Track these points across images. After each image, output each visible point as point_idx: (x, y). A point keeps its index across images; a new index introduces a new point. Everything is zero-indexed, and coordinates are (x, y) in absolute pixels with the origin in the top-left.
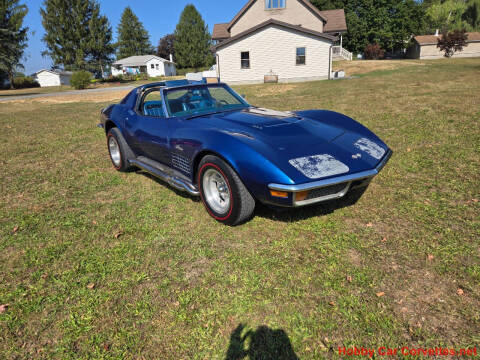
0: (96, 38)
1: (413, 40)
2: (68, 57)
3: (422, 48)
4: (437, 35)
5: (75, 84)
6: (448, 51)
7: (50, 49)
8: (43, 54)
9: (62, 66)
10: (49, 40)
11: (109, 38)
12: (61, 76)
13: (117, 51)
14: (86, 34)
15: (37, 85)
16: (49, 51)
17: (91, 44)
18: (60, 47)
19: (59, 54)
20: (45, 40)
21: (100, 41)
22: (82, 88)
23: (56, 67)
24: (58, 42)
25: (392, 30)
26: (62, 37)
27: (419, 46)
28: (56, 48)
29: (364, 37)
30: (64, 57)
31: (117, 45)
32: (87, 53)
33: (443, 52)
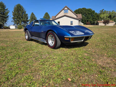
0: (25, 18)
1: (97, 22)
2: (18, 22)
3: (99, 24)
4: (103, 21)
5: (19, 28)
6: (105, 24)
7: (14, 20)
8: (12, 21)
9: (16, 24)
10: (14, 18)
11: (28, 18)
12: (16, 27)
13: (29, 21)
14: (22, 17)
15: (9, 28)
16: (13, 21)
17: (23, 20)
18: (16, 20)
19: (16, 21)
20: (13, 18)
21: (25, 19)
22: (20, 29)
23: (15, 25)
24: (16, 19)
25: (92, 19)
26: (17, 18)
27: (99, 23)
28: (15, 20)
29: (86, 21)
30: (17, 22)
31: (29, 20)
32: (22, 22)
33: (104, 25)
